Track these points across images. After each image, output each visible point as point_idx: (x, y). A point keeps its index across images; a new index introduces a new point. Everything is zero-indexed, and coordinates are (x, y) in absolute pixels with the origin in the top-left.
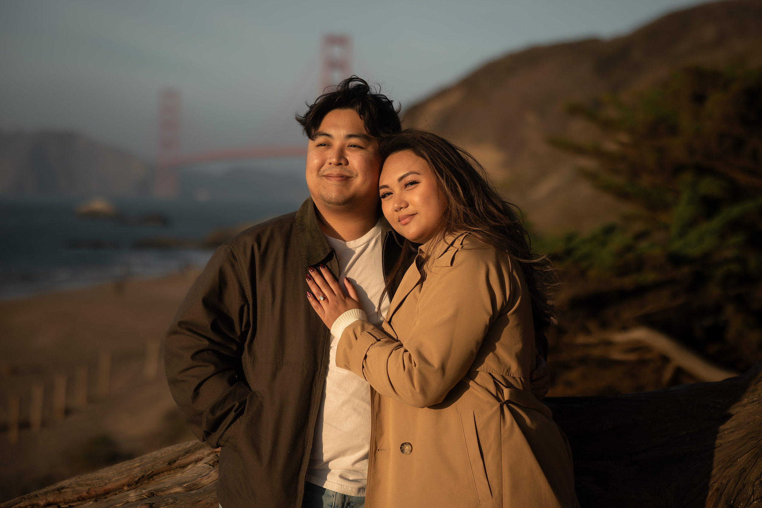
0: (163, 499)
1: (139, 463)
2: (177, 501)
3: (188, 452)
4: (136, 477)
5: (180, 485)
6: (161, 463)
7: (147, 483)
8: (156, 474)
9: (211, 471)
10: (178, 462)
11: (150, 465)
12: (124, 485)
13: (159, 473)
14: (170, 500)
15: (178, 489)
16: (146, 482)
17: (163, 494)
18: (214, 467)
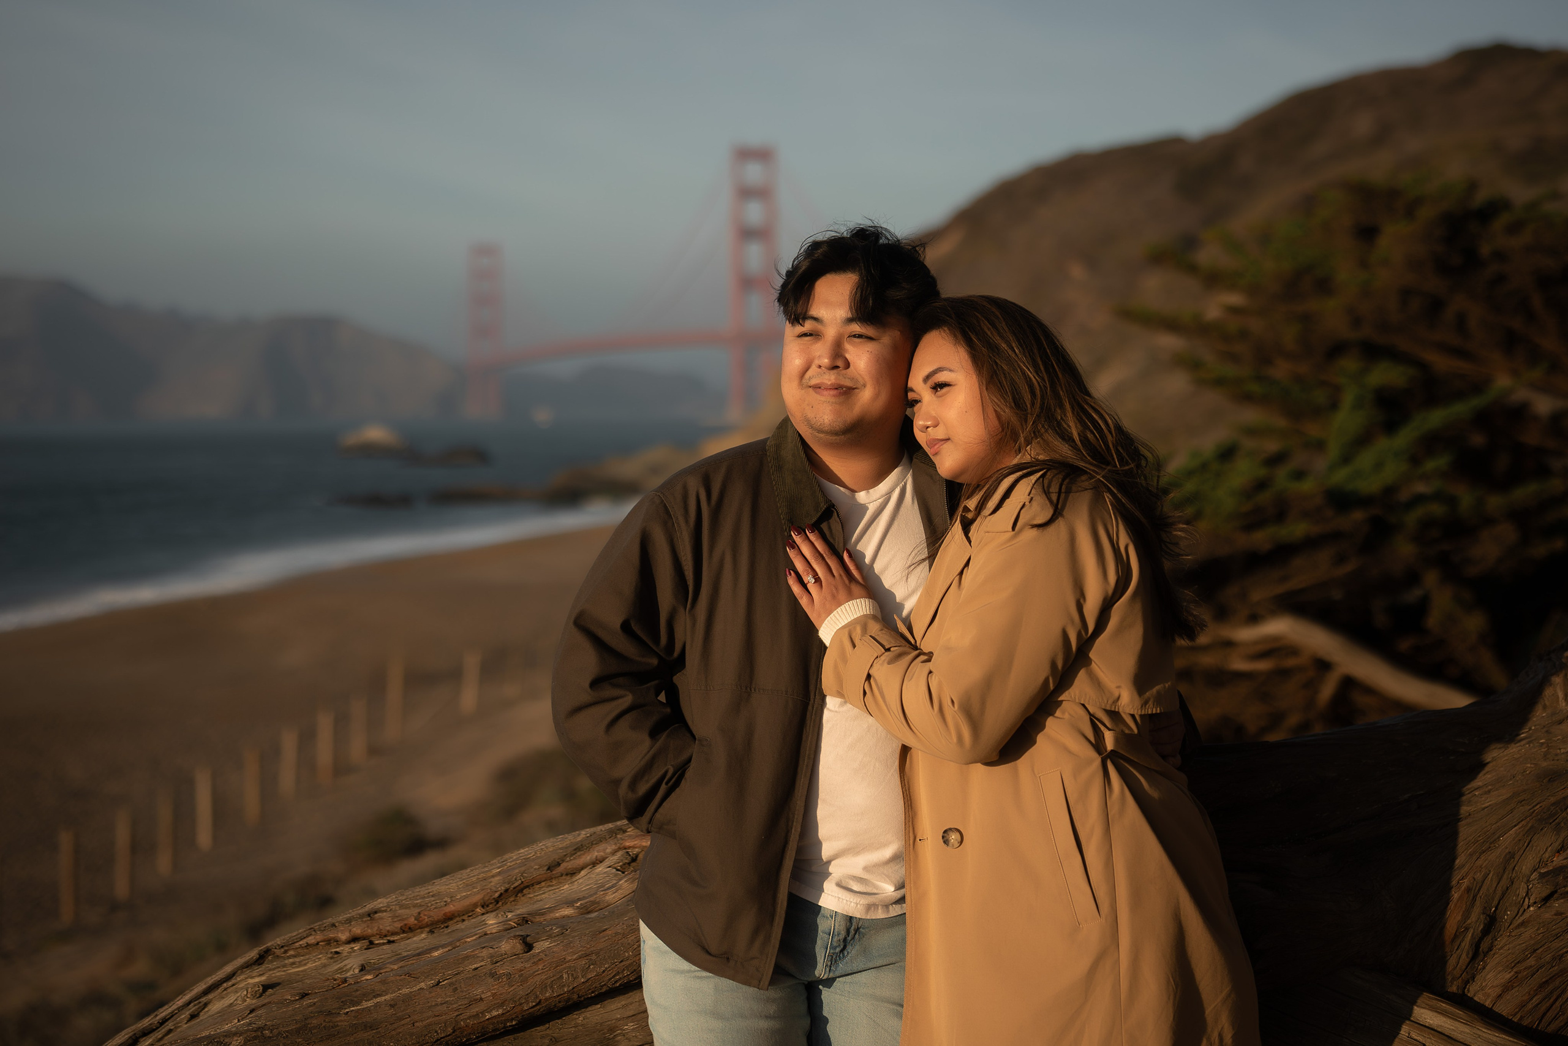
0: (544, 928)
1: (497, 868)
2: (567, 930)
3: (579, 849)
4: (496, 892)
5: (570, 903)
6: (536, 867)
7: (515, 901)
8: (528, 887)
9: (620, 880)
10: (563, 866)
11: (517, 872)
12: (475, 906)
13: (533, 885)
14: (555, 929)
15: (568, 911)
16: (512, 899)
17: (542, 919)
18: (623, 873)
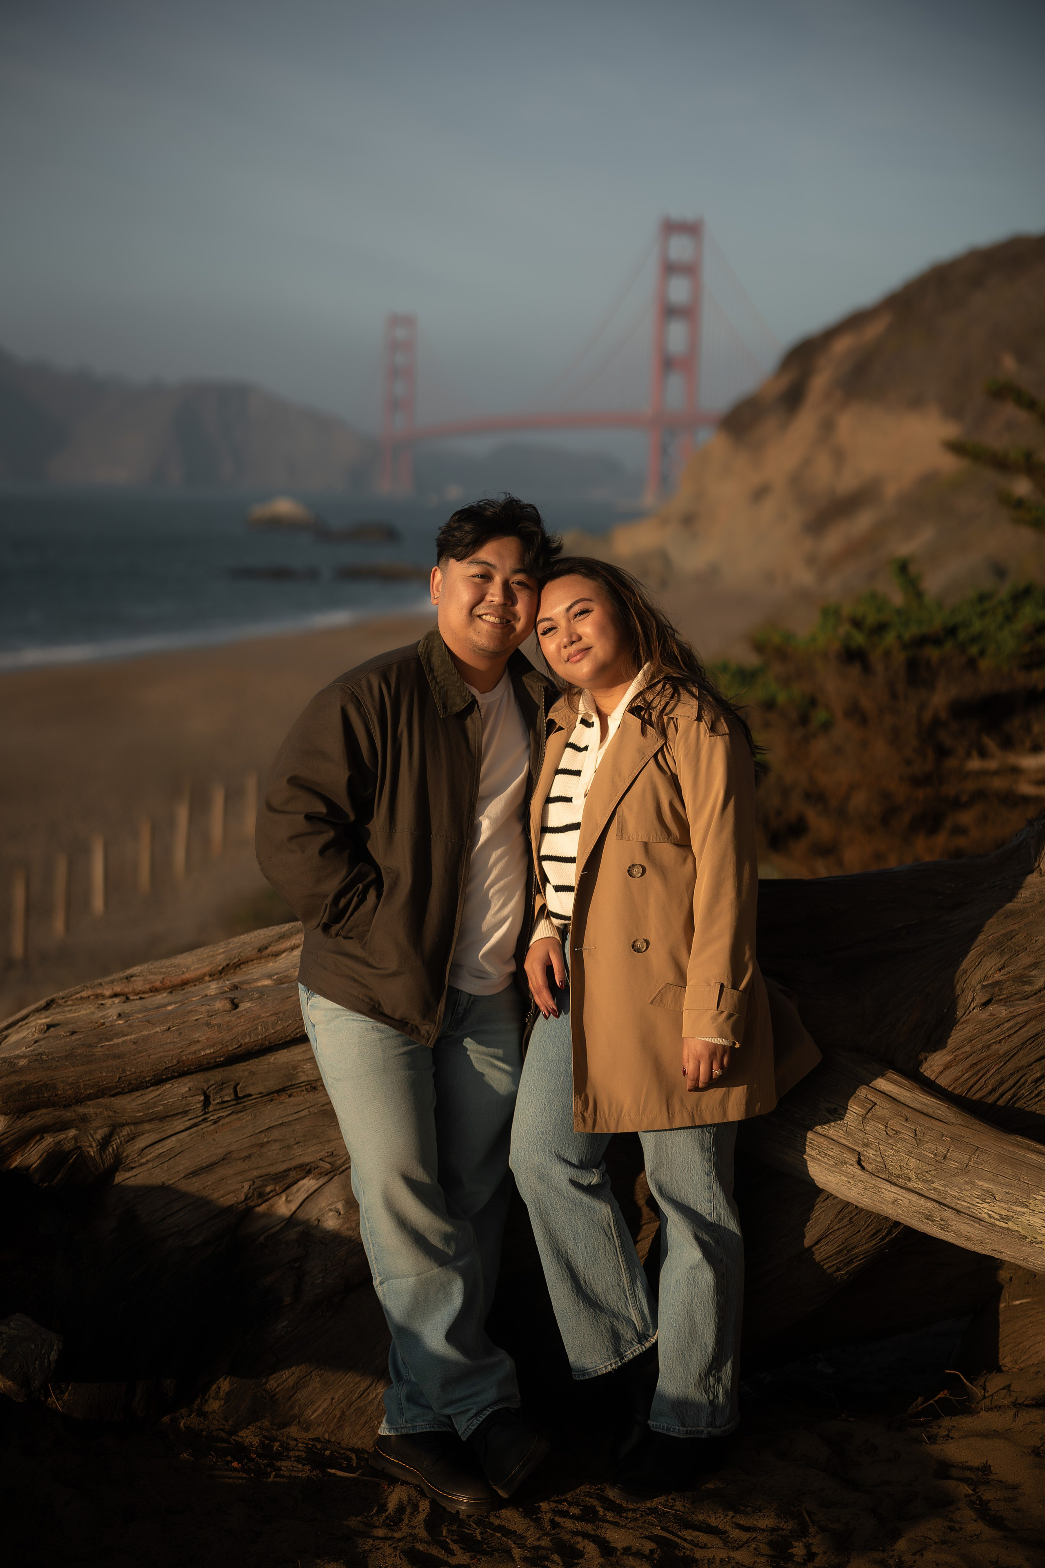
0: (247, 993)
1: (223, 948)
2: (264, 995)
3: (283, 937)
4: (220, 966)
5: (270, 977)
6: (250, 949)
7: (233, 973)
8: (244, 963)
10: (270, 950)
11: (236, 951)
12: (205, 975)
13: (247, 962)
14: (256, 994)
15: (267, 983)
17: (247, 987)
